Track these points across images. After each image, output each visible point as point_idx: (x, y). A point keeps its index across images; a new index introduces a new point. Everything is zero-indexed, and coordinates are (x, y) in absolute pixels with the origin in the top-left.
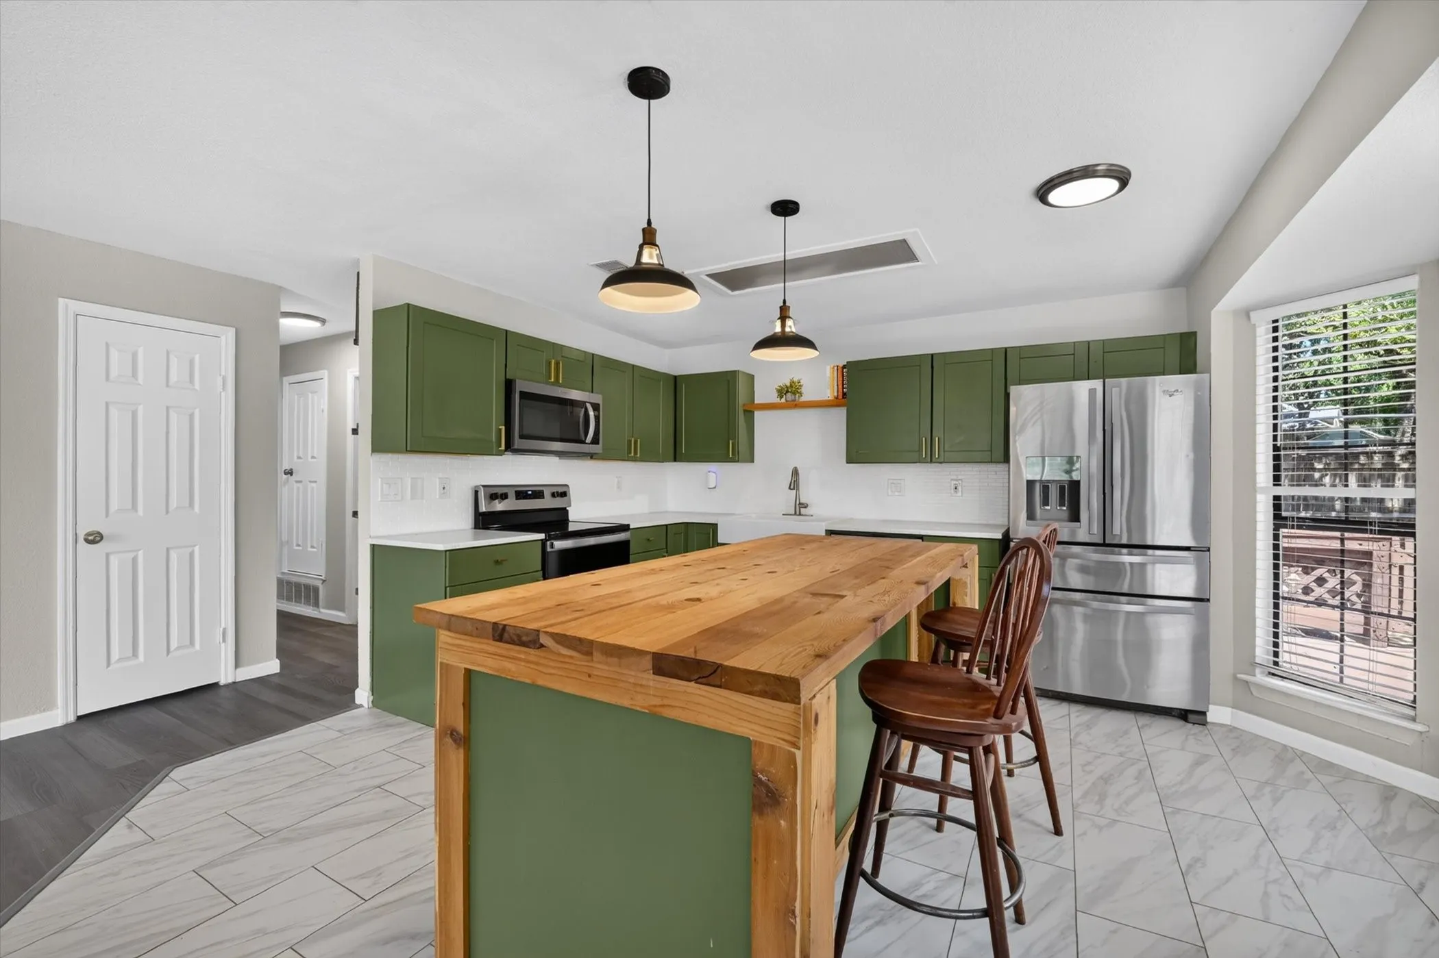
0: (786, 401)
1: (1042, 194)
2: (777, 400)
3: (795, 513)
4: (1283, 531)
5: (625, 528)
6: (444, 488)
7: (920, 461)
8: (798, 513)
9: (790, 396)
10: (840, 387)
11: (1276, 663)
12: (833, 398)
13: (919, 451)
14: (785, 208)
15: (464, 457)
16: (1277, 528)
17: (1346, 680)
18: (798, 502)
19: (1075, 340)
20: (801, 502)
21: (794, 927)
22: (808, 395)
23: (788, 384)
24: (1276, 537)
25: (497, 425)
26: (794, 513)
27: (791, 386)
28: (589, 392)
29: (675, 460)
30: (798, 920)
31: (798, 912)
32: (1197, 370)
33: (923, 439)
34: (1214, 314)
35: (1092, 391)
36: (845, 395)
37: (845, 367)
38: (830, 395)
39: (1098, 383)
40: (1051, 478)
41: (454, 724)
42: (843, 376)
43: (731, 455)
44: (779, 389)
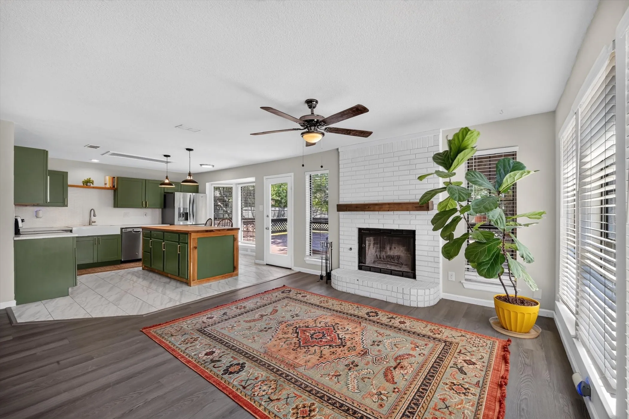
2: (82, 185)
3: (90, 225)
10: (112, 184)
13: (141, 205)
14: (167, 156)
18: (91, 221)
22: (96, 184)
27: (89, 180)
32: (199, 191)
33: (143, 202)
34: (207, 183)
35: (190, 195)
36: (114, 186)
37: (115, 178)
38: (108, 186)
39: (191, 194)
40: (183, 212)
41: (195, 246)
42: (113, 181)
43: (66, 204)
44: (84, 181)
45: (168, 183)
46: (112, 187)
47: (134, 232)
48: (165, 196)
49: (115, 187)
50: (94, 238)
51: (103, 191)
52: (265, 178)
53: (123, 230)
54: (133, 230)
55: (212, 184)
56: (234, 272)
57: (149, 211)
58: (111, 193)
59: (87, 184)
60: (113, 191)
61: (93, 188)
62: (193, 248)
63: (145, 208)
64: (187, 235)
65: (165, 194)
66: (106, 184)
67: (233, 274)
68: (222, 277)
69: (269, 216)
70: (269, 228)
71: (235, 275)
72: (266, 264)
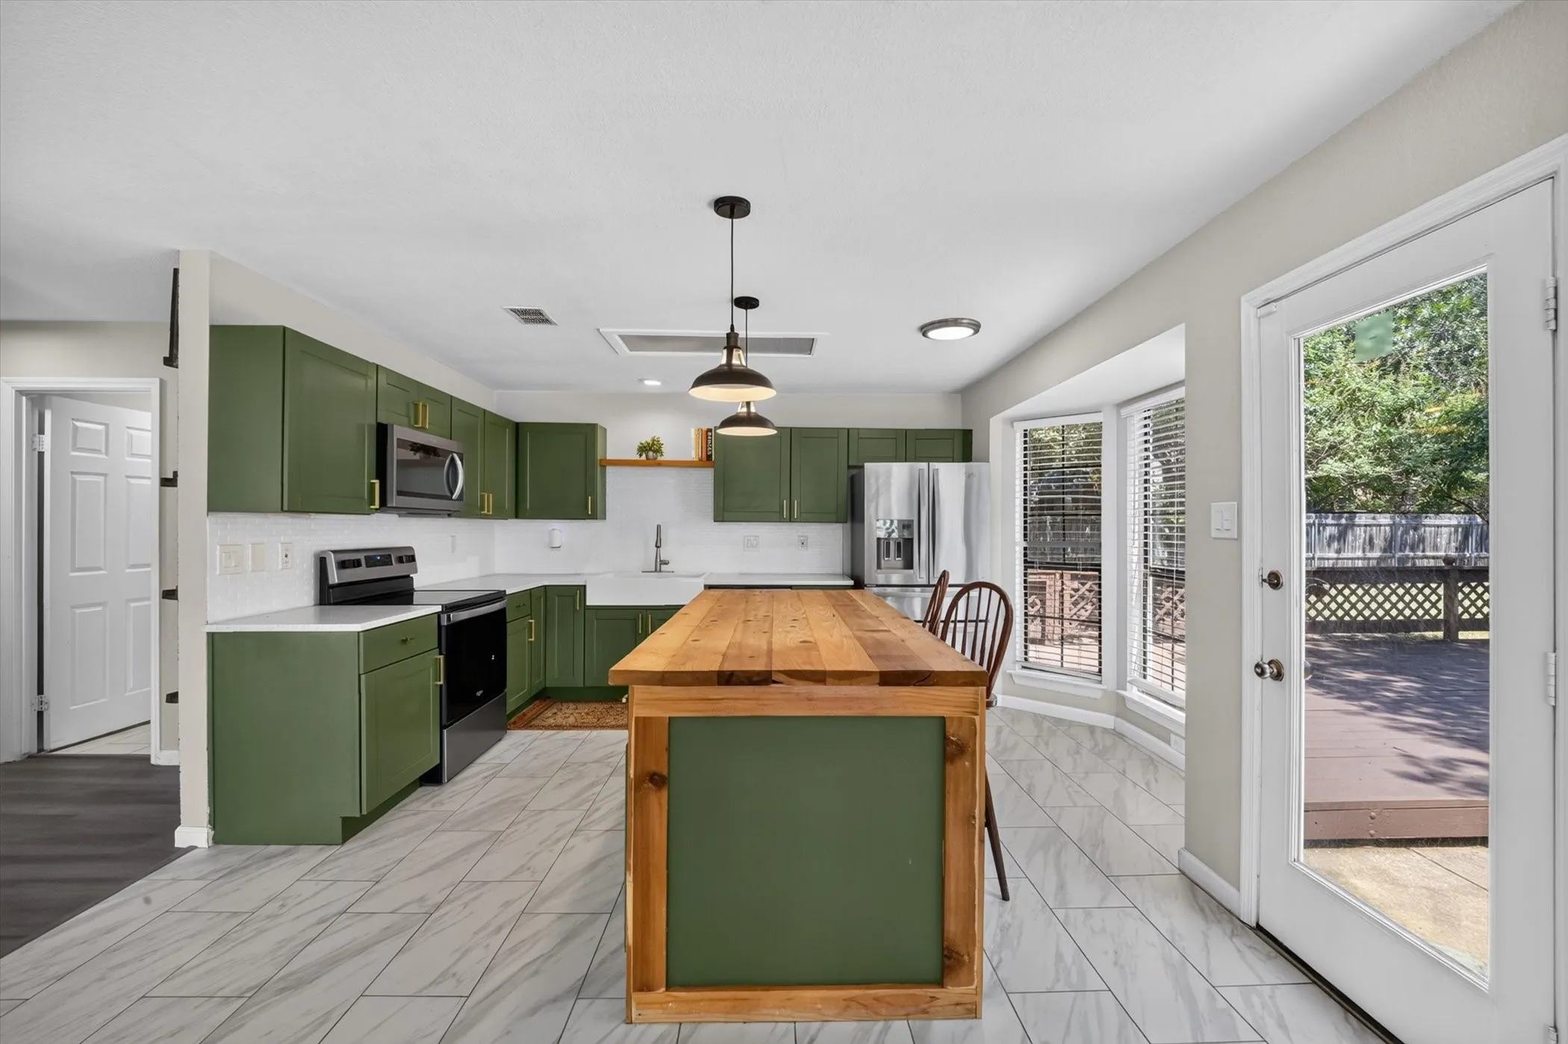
0: (647, 459)
1: (924, 330)
2: (637, 457)
3: (656, 571)
4: (1029, 571)
5: (500, 596)
6: (286, 556)
7: (781, 520)
8: (658, 569)
9: (650, 455)
10: (704, 450)
11: (1026, 659)
12: (697, 460)
13: (779, 512)
14: (745, 303)
15: (306, 516)
16: (1026, 568)
17: (1065, 665)
18: (658, 560)
20: (662, 559)
21: (974, 825)
22: (668, 455)
23: (649, 441)
24: (1025, 575)
25: (370, 478)
26: (654, 570)
27: (653, 444)
28: (448, 438)
29: (517, 516)
30: (977, 820)
31: (977, 816)
32: (973, 458)
33: (784, 502)
34: (992, 420)
35: (921, 471)
37: (710, 431)
38: (694, 457)
39: (924, 465)
41: (654, 769)
42: (707, 439)
43: (590, 513)
44: (641, 445)
45: (746, 415)
46: (705, 459)
49: (714, 459)
50: (637, 612)
51: (689, 472)
52: (1248, 306)
55: (1012, 423)
56: (942, 982)
57: (810, 532)
58: (705, 477)
60: (710, 471)
61: (664, 465)
63: (789, 521)
66: (690, 452)
67: (936, 1003)
68: (848, 1007)
69: (1284, 580)
70: (1285, 671)
71: (953, 1007)
72: (1259, 929)
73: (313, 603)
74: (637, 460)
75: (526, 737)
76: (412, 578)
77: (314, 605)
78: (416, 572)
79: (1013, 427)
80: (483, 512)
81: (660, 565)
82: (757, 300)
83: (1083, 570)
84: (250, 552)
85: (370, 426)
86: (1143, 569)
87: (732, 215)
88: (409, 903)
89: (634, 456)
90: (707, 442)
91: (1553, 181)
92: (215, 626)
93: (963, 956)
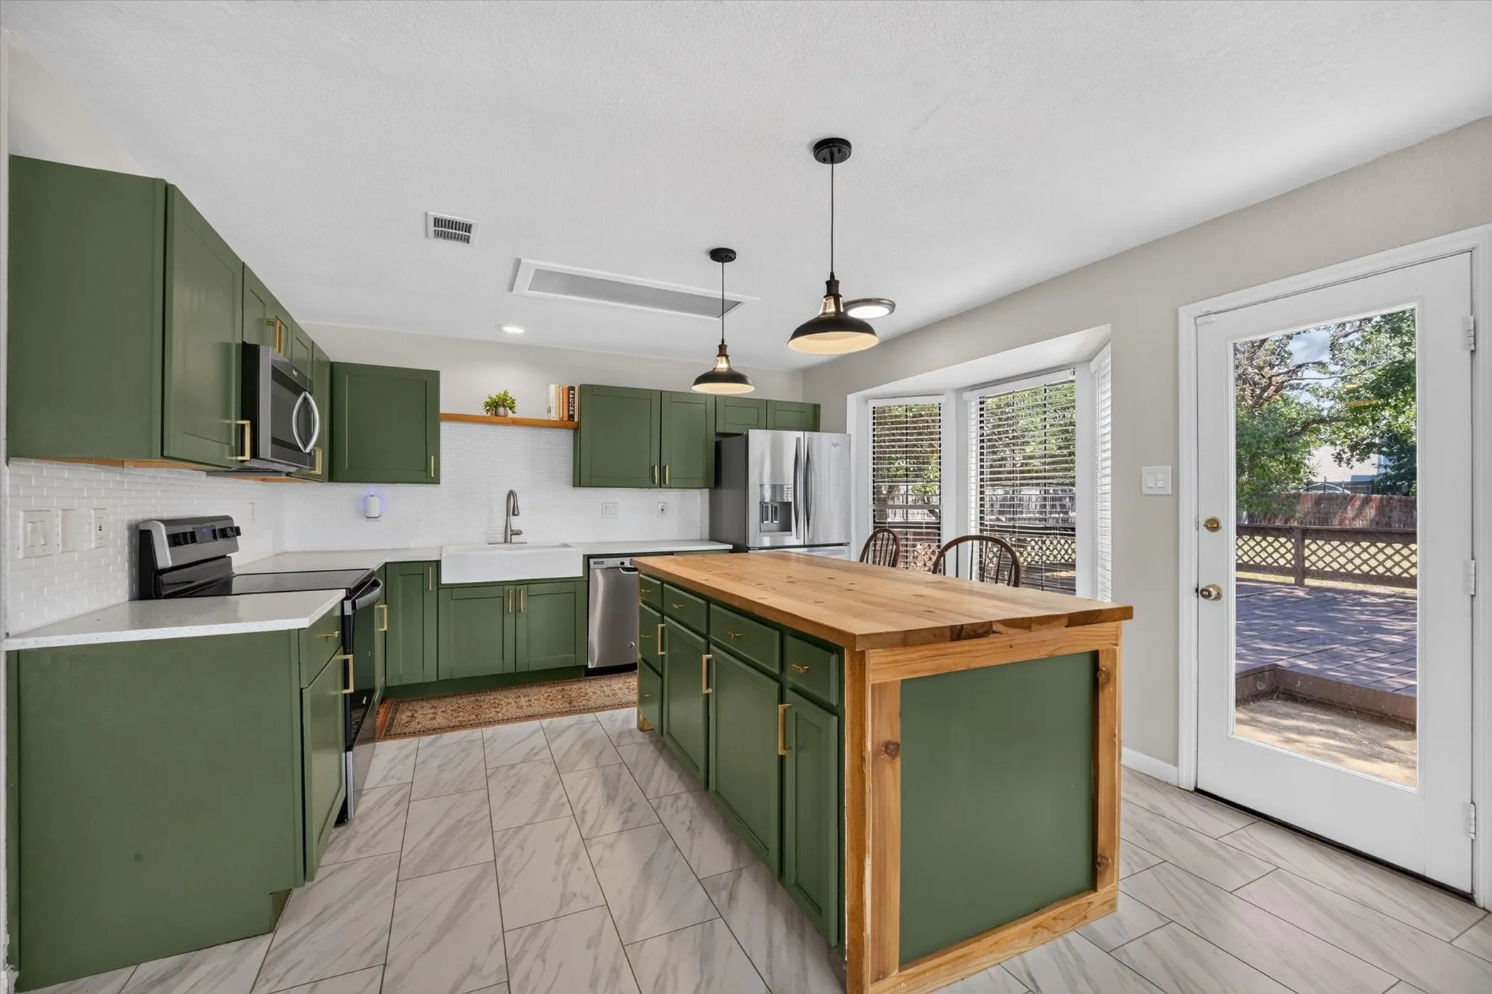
0: (497, 415)
2: (482, 414)
3: (506, 542)
6: (100, 529)
8: (509, 540)
9: (500, 411)
10: (566, 409)
12: (558, 419)
13: (650, 477)
14: (722, 255)
19: (768, 399)
20: (513, 530)
21: (1115, 742)
22: (521, 412)
23: (499, 395)
25: (237, 419)
26: (503, 540)
27: (504, 399)
29: (330, 480)
31: (1116, 734)
32: (821, 428)
33: (654, 466)
34: (850, 397)
35: (798, 439)
36: (571, 417)
37: (572, 388)
38: (554, 416)
39: (800, 434)
40: (773, 500)
41: (889, 738)
42: (569, 398)
43: (432, 476)
44: (488, 400)
45: (725, 370)
46: (566, 419)
47: (623, 569)
48: (718, 446)
49: (576, 420)
50: (507, 588)
51: (546, 432)
52: (1186, 315)
53: (592, 561)
54: (622, 563)
55: (866, 400)
56: (1093, 887)
57: (672, 497)
58: (565, 439)
59: (498, 408)
60: (571, 433)
61: (516, 423)
62: (876, 754)
63: (660, 487)
64: (834, 658)
65: (718, 439)
66: (549, 411)
67: (1092, 906)
68: (1036, 933)
69: (1222, 524)
70: (1224, 593)
71: (1101, 907)
72: (1198, 791)
73: (127, 599)
74: (485, 416)
75: (401, 748)
76: (230, 557)
77: (130, 600)
78: (236, 549)
79: (867, 404)
80: (312, 472)
81: (511, 535)
82: (734, 253)
83: (927, 528)
84: (59, 520)
85: (237, 345)
86: (979, 526)
87: (832, 160)
88: (464, 978)
89: (482, 412)
90: (569, 400)
91: (1471, 255)
92: (20, 640)
93: (1108, 860)
